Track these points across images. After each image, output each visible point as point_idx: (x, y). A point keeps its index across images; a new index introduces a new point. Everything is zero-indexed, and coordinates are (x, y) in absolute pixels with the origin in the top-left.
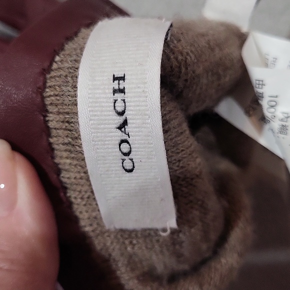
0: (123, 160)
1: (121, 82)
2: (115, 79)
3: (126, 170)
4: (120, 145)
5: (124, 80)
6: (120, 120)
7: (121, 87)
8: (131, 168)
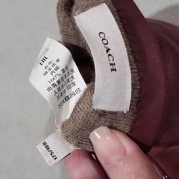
0: (105, 37)
1: (112, 68)
2: (115, 70)
3: (102, 33)
4: (108, 42)
5: (111, 69)
6: (109, 52)
7: (112, 66)
8: (100, 34)
